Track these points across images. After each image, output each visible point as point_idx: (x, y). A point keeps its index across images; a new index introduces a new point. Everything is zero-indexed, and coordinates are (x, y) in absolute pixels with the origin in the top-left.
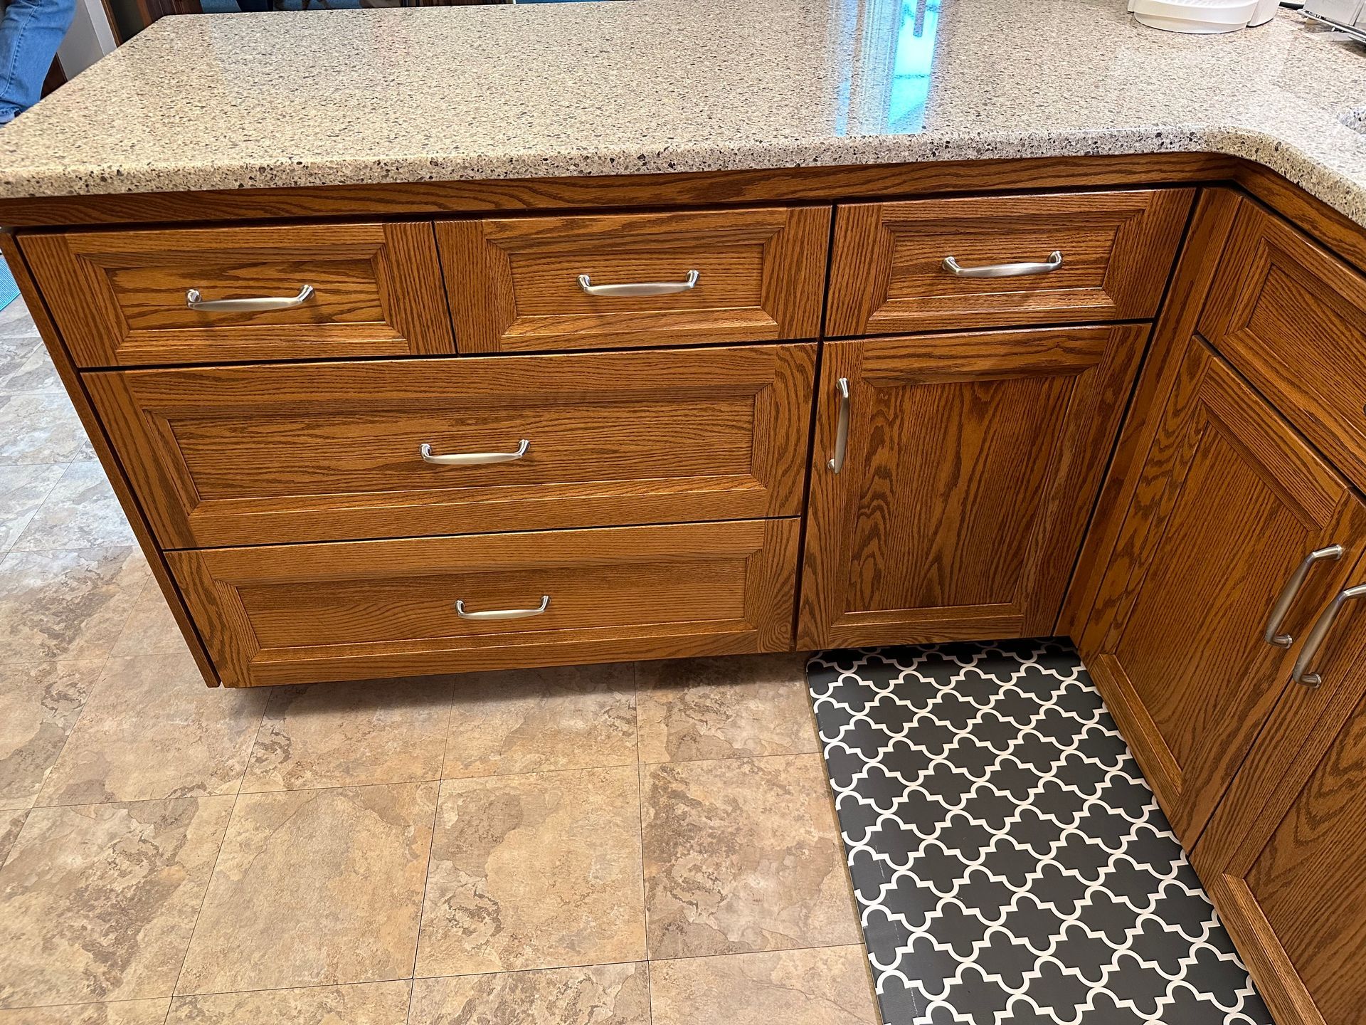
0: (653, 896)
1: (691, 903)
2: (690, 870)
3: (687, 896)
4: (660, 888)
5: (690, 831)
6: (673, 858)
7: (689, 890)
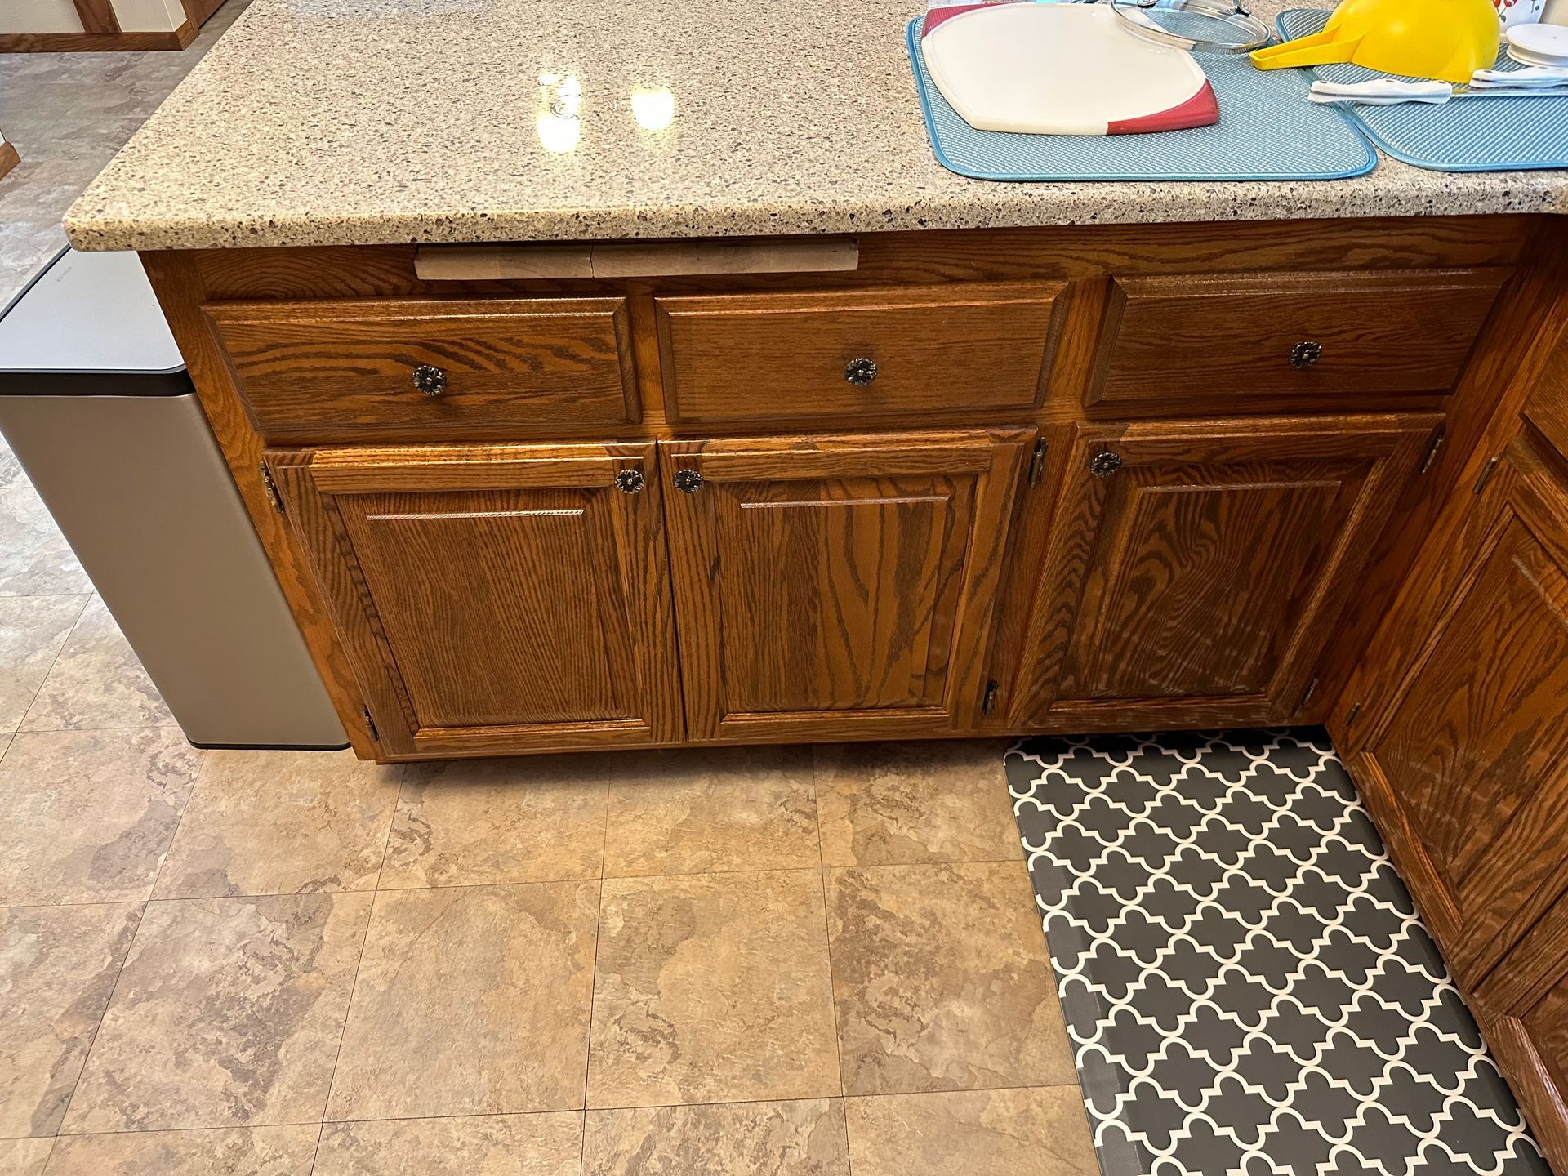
0: (846, 1022)
1: (888, 1032)
2: (886, 994)
3: (882, 1024)
4: (853, 1013)
5: (884, 947)
6: (866, 979)
7: (886, 1017)
